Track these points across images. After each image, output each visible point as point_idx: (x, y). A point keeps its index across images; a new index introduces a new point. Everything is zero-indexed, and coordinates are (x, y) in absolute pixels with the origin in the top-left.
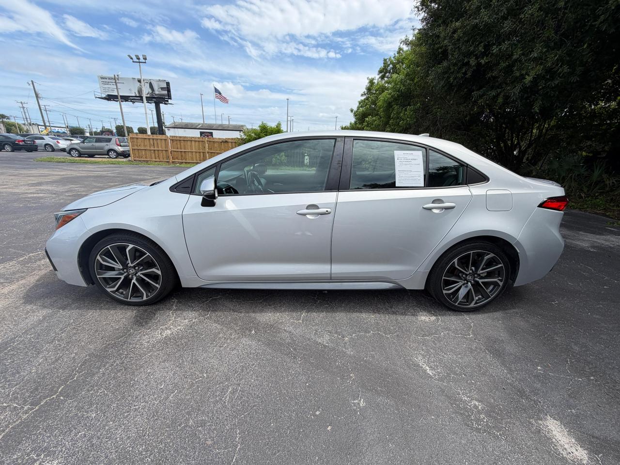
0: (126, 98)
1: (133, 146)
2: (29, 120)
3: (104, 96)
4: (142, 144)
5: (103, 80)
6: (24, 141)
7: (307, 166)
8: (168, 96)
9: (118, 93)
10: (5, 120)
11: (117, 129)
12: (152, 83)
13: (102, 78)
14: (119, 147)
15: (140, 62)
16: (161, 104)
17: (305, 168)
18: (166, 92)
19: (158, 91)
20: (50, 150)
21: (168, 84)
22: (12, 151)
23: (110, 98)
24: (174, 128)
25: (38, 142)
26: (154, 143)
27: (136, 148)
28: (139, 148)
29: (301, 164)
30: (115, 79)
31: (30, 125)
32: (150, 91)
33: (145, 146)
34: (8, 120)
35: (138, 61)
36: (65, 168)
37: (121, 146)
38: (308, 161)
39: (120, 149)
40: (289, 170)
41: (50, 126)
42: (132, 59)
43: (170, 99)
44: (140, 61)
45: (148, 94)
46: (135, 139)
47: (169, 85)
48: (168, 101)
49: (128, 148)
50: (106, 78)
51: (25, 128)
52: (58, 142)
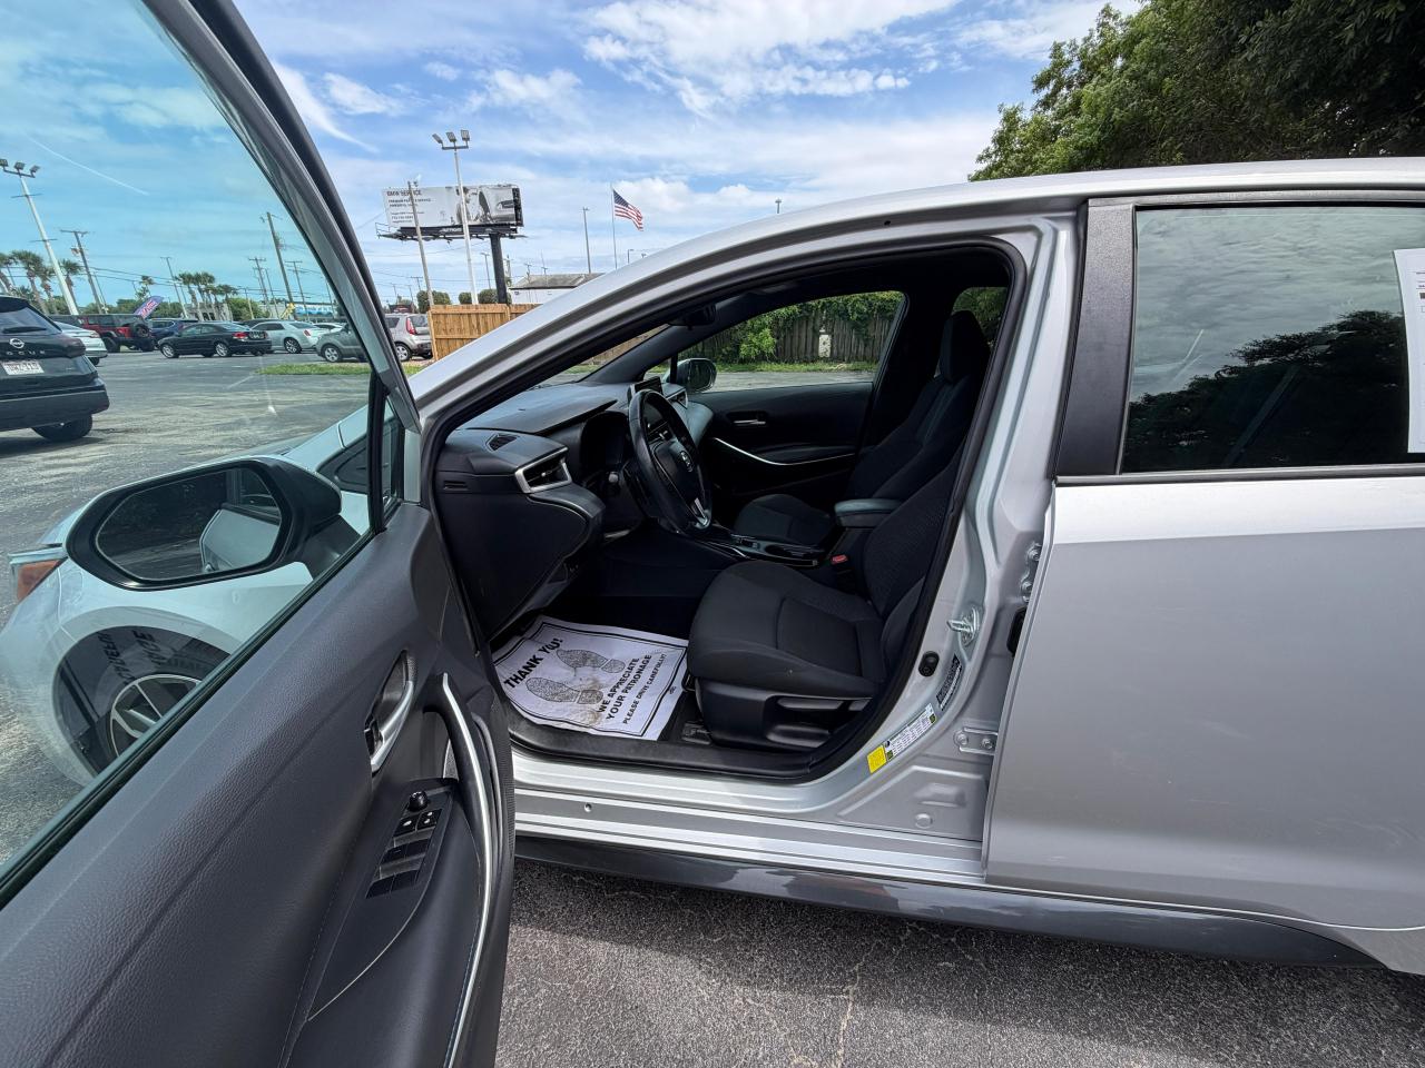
0: (433, 233)
1: (437, 332)
2: (269, 293)
3: (394, 231)
4: (456, 327)
5: (392, 198)
6: (247, 334)
7: (826, 360)
8: (517, 220)
9: (416, 222)
10: (230, 296)
11: (419, 301)
12: (484, 193)
13: (390, 194)
14: (414, 337)
15: (455, 148)
16: (502, 239)
17: (819, 365)
18: (511, 212)
19: (496, 210)
20: (295, 350)
21: (516, 192)
22: (229, 355)
23: (406, 234)
24: (528, 288)
25: (272, 334)
26: (478, 324)
27: (443, 336)
28: (450, 336)
29: (811, 357)
30: (410, 193)
31: (272, 303)
32: (481, 212)
33: (460, 331)
34: (235, 297)
35: (452, 145)
36: (303, 386)
37: (416, 334)
38: (828, 346)
39: (414, 341)
40: (780, 371)
41: (303, 303)
42: (440, 142)
43: (521, 225)
44: (457, 144)
45: (477, 218)
46: (442, 317)
47: (518, 196)
48: (515, 230)
49: (428, 337)
50: (397, 193)
51: (263, 309)
52: (307, 333)
